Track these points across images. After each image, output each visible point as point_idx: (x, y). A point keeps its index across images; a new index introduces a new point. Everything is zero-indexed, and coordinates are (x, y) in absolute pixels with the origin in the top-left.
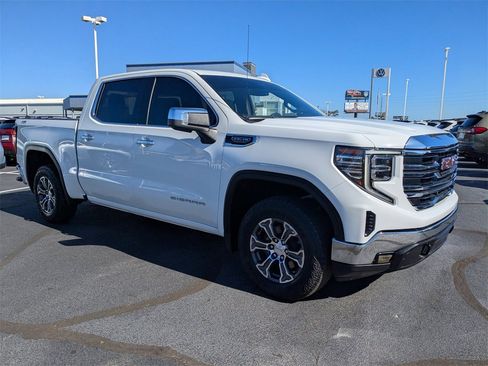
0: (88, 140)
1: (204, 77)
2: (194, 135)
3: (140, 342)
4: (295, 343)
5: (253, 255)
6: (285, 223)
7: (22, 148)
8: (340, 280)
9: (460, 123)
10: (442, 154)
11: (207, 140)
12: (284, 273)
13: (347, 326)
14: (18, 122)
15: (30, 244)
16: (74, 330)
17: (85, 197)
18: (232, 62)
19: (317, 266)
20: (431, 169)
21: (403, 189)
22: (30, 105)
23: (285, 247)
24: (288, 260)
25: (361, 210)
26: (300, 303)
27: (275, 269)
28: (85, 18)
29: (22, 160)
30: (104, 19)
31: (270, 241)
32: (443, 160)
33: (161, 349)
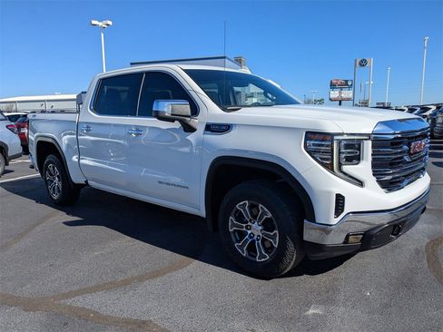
0: (87, 131)
1: (187, 71)
2: (177, 125)
3: (125, 316)
4: (268, 319)
5: (232, 236)
6: (260, 205)
7: (33, 139)
8: (312, 259)
9: (438, 108)
10: (412, 138)
11: (189, 129)
12: (261, 252)
13: (320, 303)
14: (30, 116)
15: (38, 224)
16: (69, 304)
17: (86, 182)
18: (225, 58)
19: (291, 246)
20: (400, 153)
21: (371, 173)
22: (48, 101)
23: (260, 228)
24: (264, 240)
25: (330, 193)
26: (276, 280)
27: (252, 248)
28: (94, 22)
29: (33, 149)
30: (110, 23)
31: (247, 222)
32: (413, 144)
33: (144, 322)
